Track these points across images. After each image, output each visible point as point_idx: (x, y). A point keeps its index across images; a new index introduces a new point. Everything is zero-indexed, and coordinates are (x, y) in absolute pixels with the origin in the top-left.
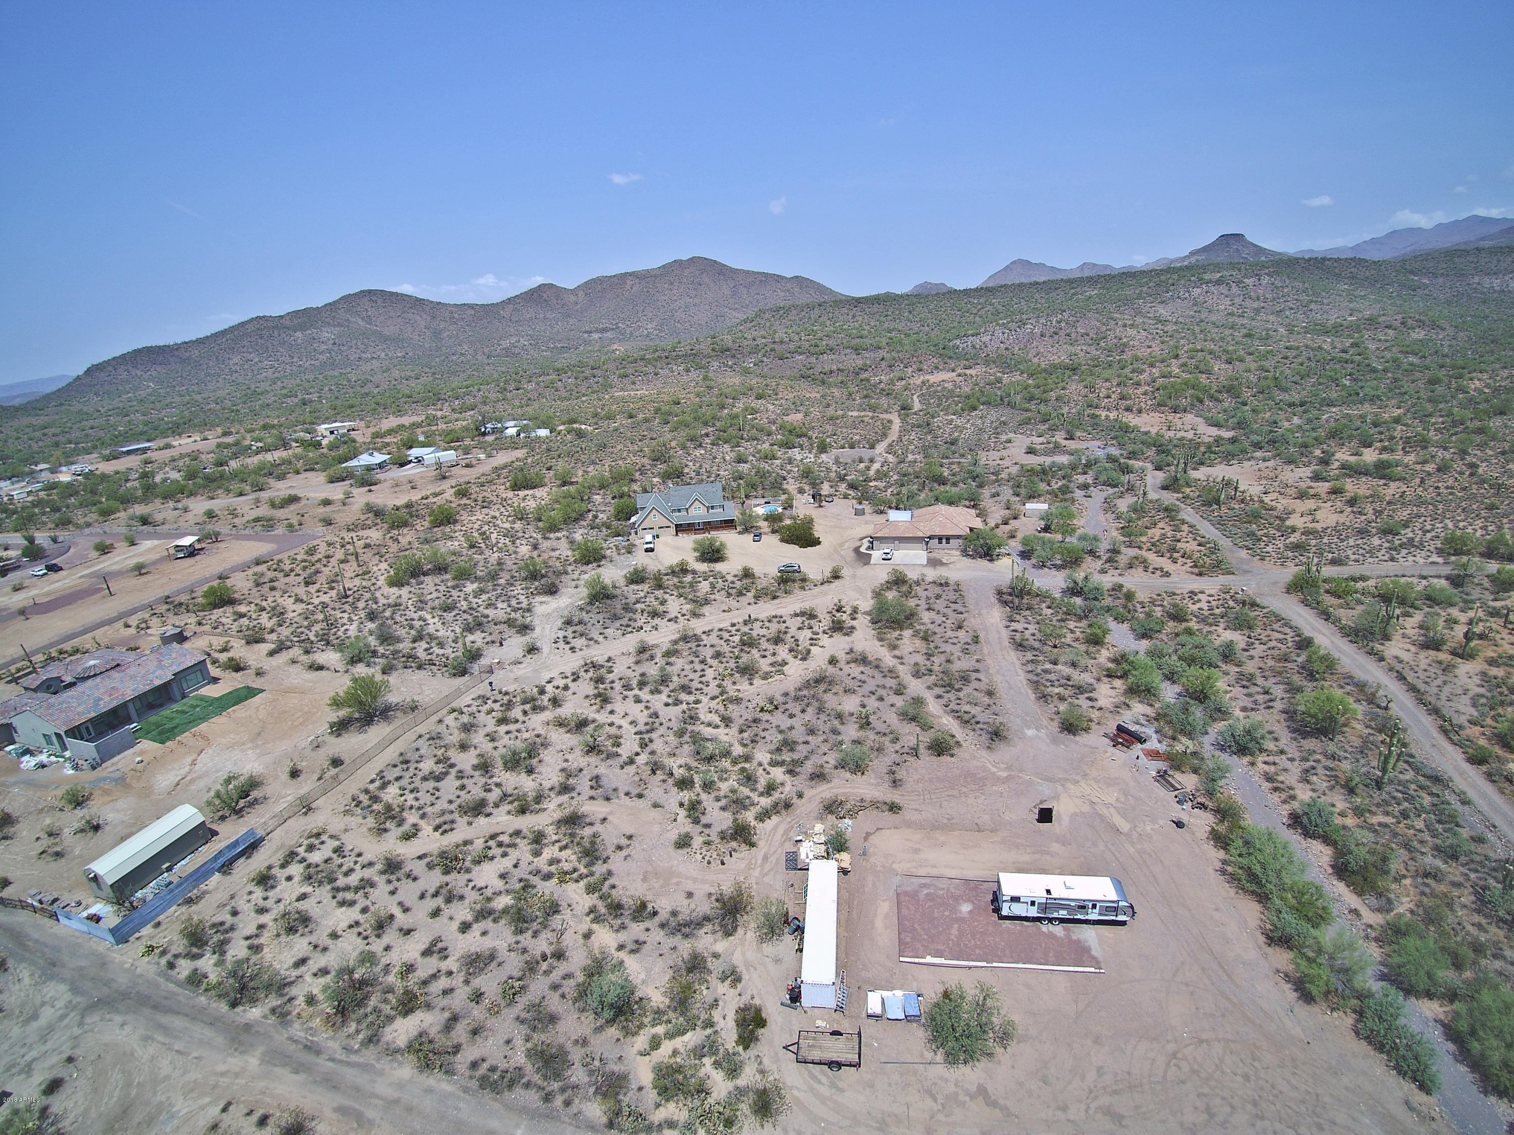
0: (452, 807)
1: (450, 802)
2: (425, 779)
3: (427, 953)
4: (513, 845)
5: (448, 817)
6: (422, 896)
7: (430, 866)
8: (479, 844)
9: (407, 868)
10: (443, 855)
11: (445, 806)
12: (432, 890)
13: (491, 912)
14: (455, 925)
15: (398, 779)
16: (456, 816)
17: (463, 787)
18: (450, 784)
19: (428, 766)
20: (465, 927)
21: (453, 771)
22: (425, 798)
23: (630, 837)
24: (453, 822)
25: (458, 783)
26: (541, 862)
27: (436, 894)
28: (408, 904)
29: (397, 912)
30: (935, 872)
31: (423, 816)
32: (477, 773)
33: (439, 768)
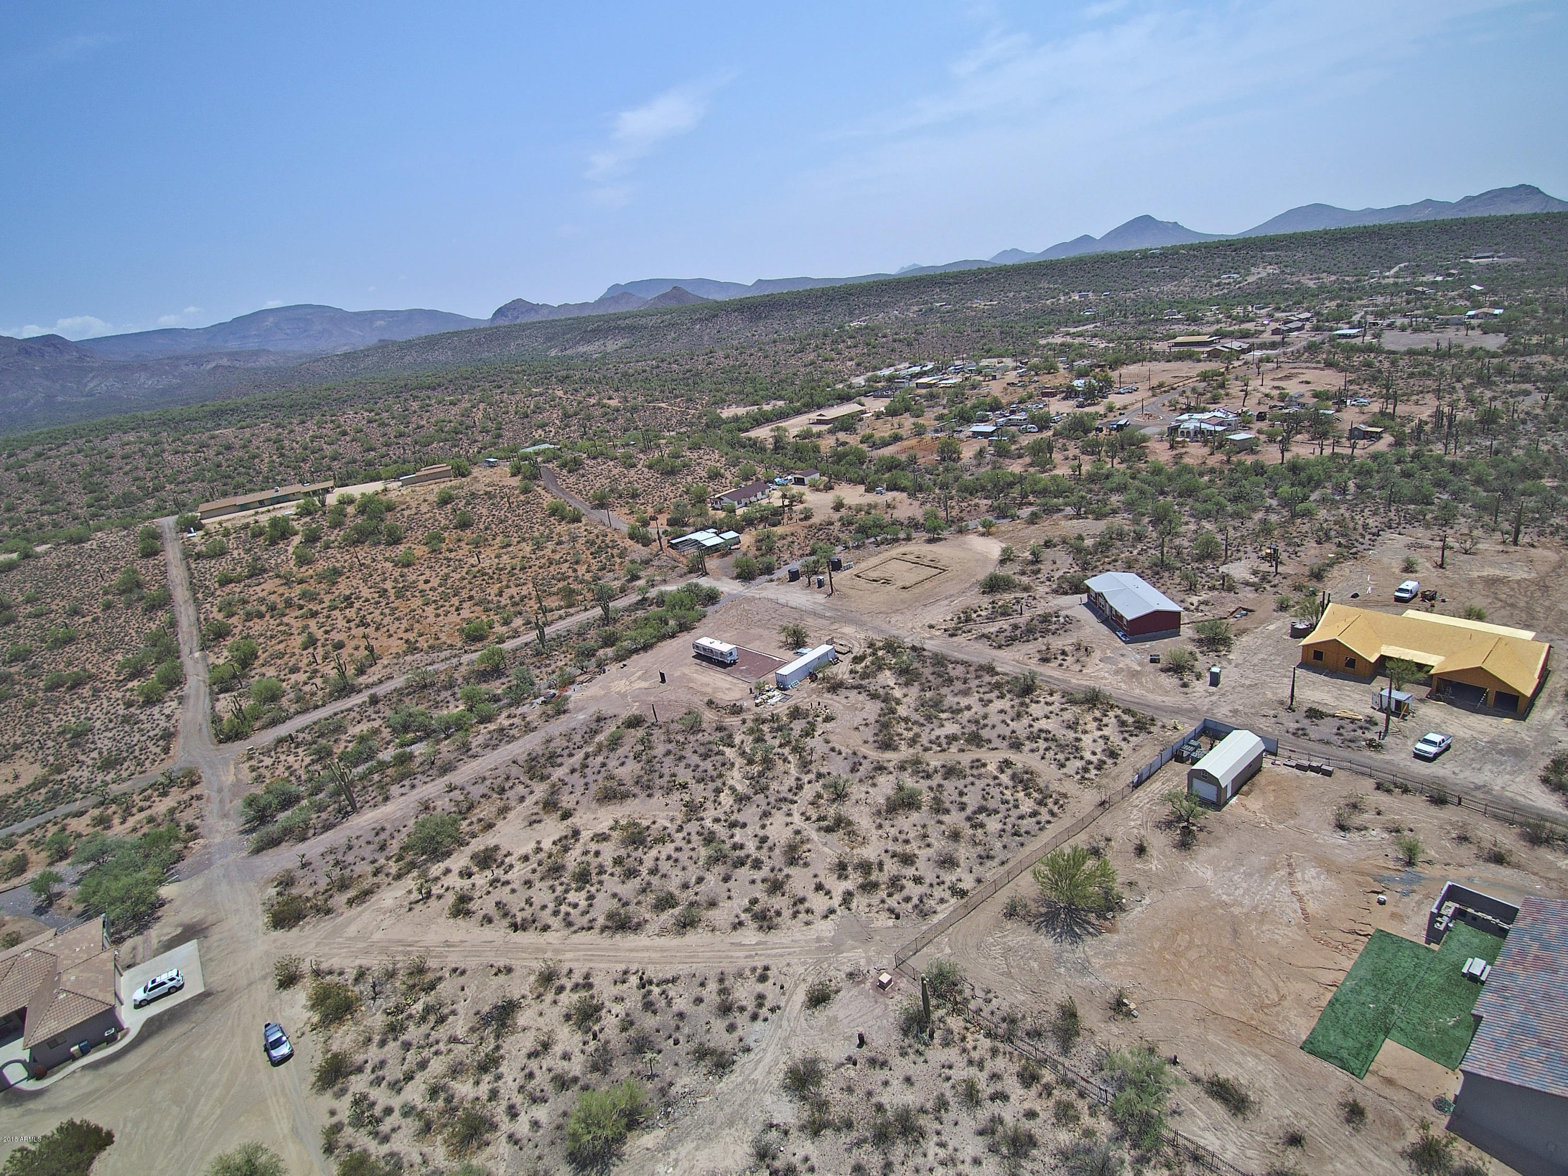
0: (971, 779)
1: (973, 784)
2: (996, 812)
3: (991, 701)
4: (931, 742)
5: (975, 772)
6: (994, 727)
7: (989, 741)
8: (954, 749)
9: (1006, 743)
10: (979, 746)
11: (977, 782)
12: (988, 729)
13: (952, 712)
14: (973, 710)
15: (1021, 817)
16: (968, 772)
17: (961, 794)
18: (973, 800)
19: (993, 825)
20: (969, 708)
21: (969, 811)
22: (995, 791)
23: (857, 728)
24: (972, 767)
25: (964, 799)
26: (916, 729)
27: (985, 726)
28: (1003, 725)
29: (1009, 722)
30: (735, 681)
31: (996, 778)
32: (947, 805)
33: (982, 817)
